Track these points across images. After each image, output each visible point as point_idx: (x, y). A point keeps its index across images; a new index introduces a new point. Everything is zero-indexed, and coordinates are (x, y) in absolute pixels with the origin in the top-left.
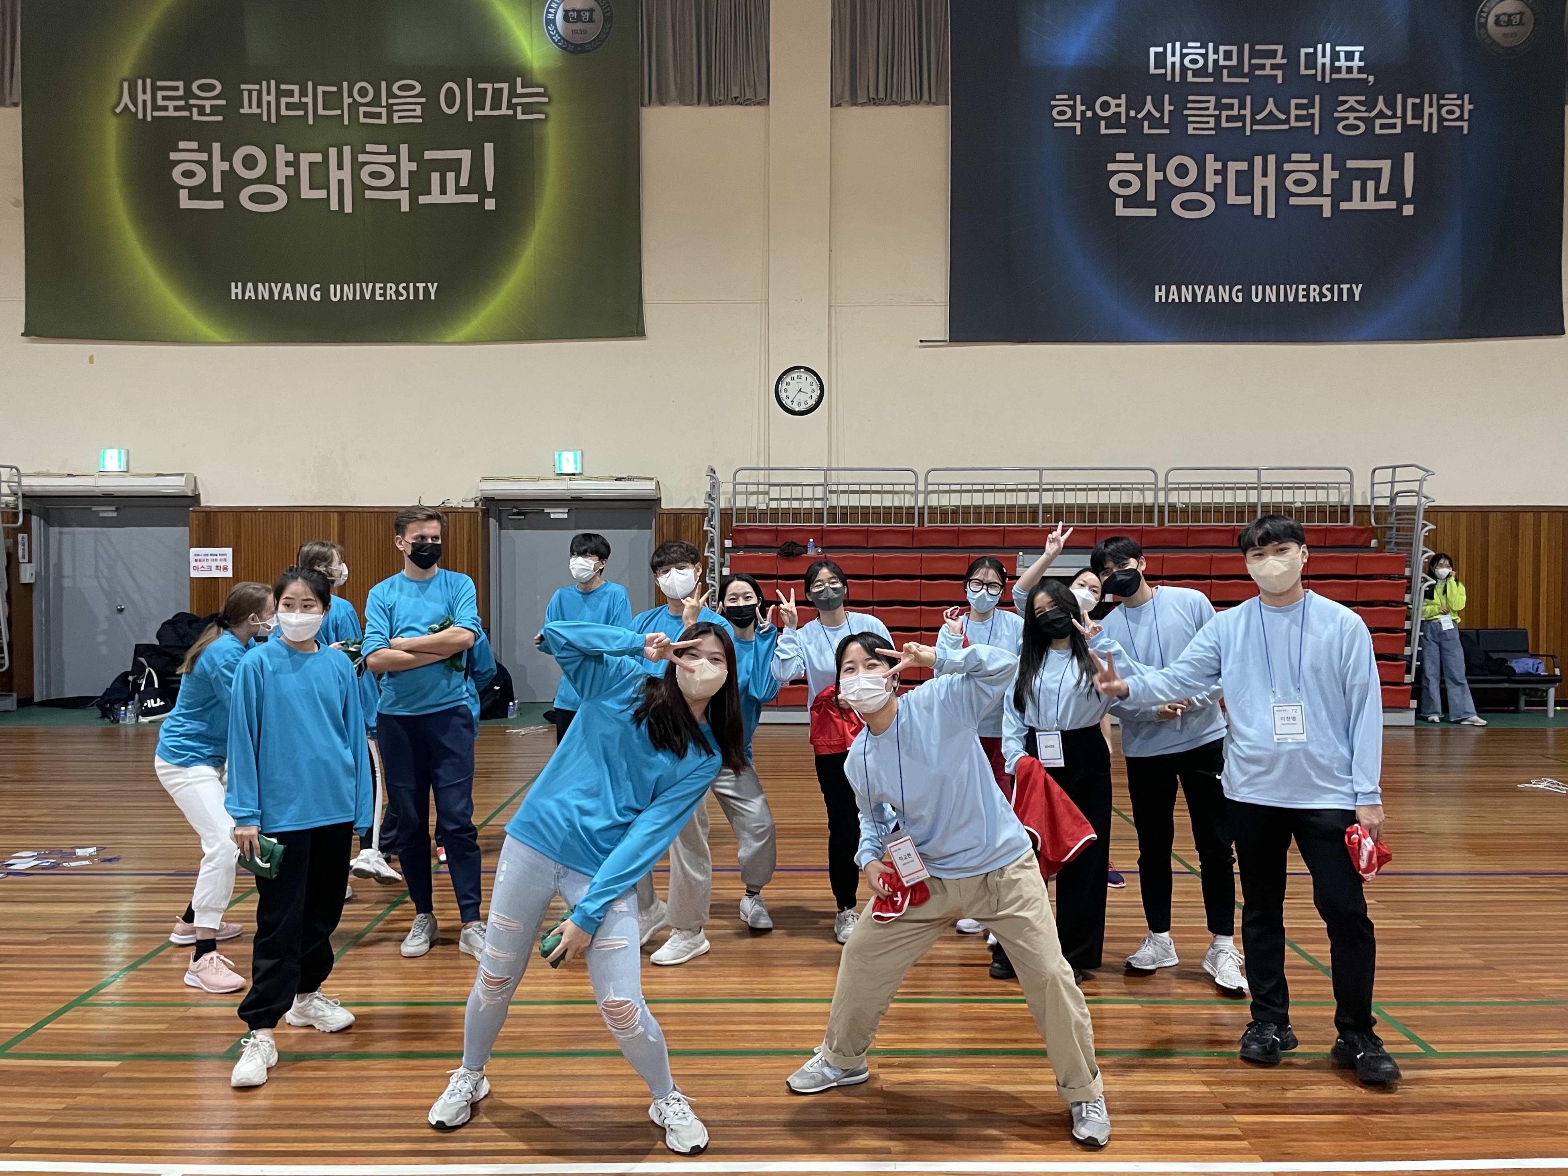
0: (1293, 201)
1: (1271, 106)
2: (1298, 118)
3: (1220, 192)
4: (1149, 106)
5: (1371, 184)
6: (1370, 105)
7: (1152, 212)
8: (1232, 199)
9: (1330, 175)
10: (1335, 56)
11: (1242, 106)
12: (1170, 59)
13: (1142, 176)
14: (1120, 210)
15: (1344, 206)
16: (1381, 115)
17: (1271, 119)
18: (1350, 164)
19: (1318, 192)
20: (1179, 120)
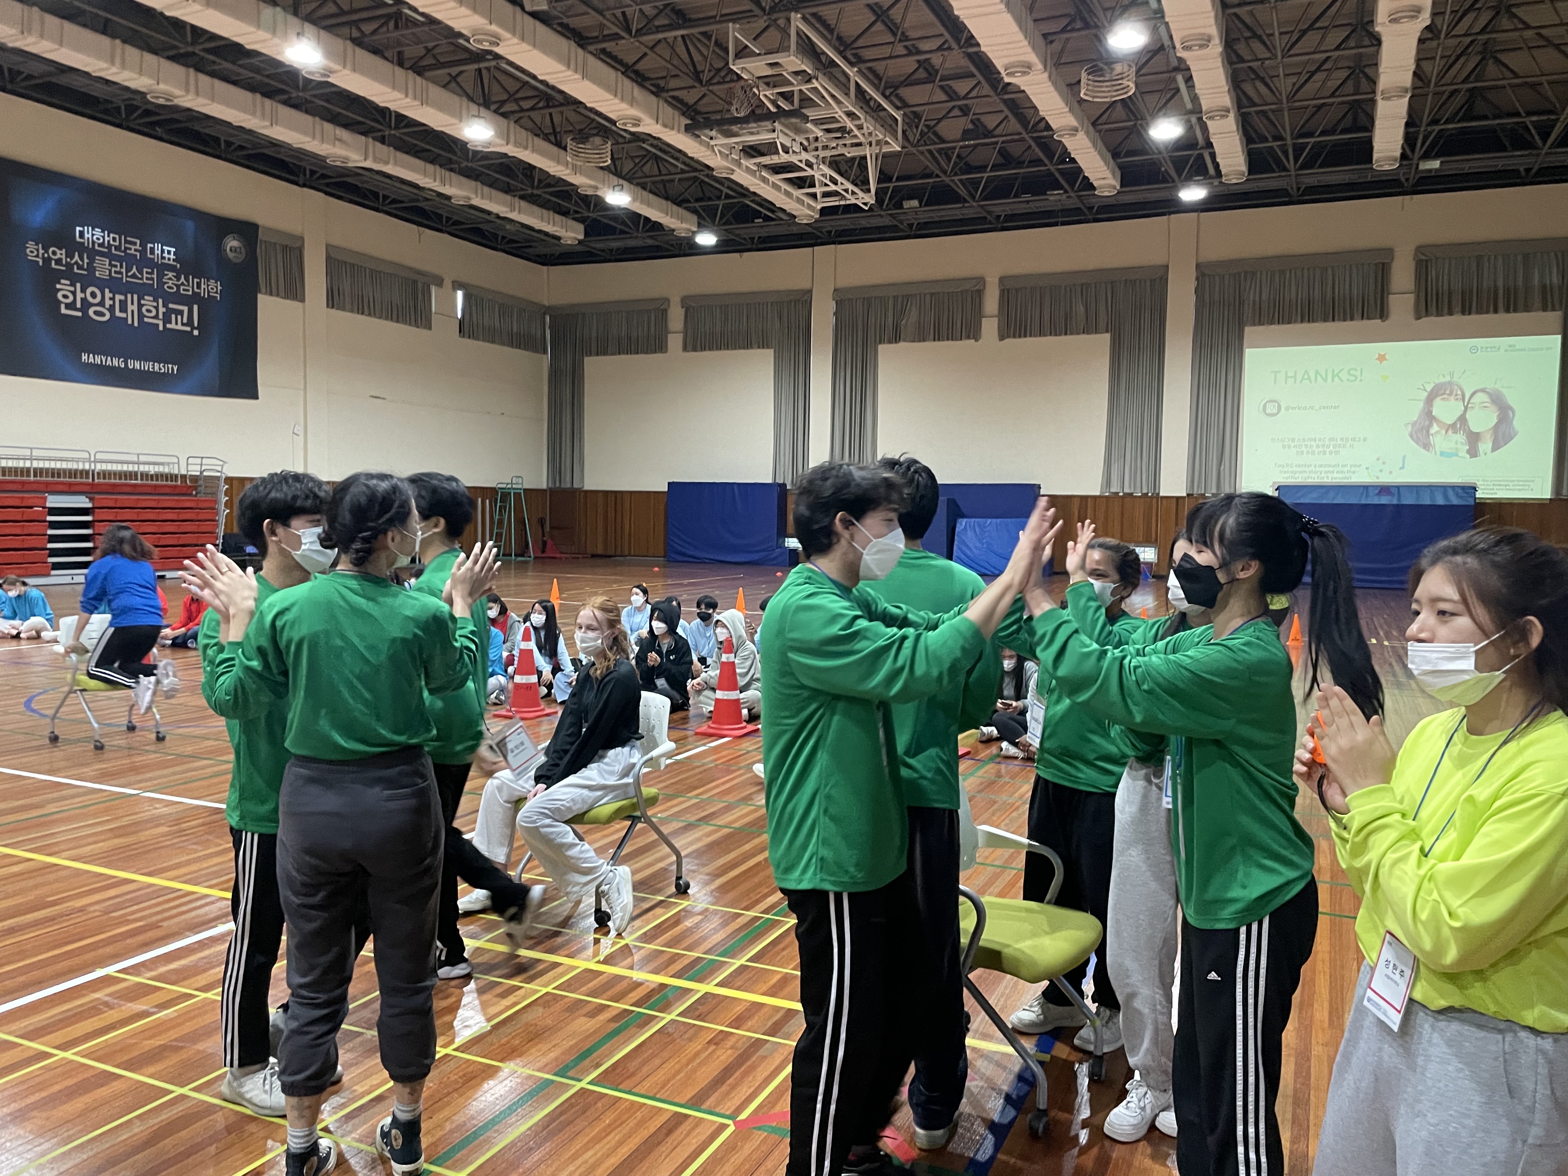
0: (146, 320)
1: (134, 269)
2: (147, 279)
3: (112, 309)
4: (77, 258)
5: (179, 317)
6: (178, 279)
7: (79, 314)
8: (118, 314)
9: (162, 310)
10: (163, 251)
11: (121, 267)
12: (86, 236)
13: (74, 293)
14: (63, 311)
15: (168, 326)
16: (183, 284)
17: (134, 276)
18: (171, 306)
19: (156, 317)
20: (91, 268)
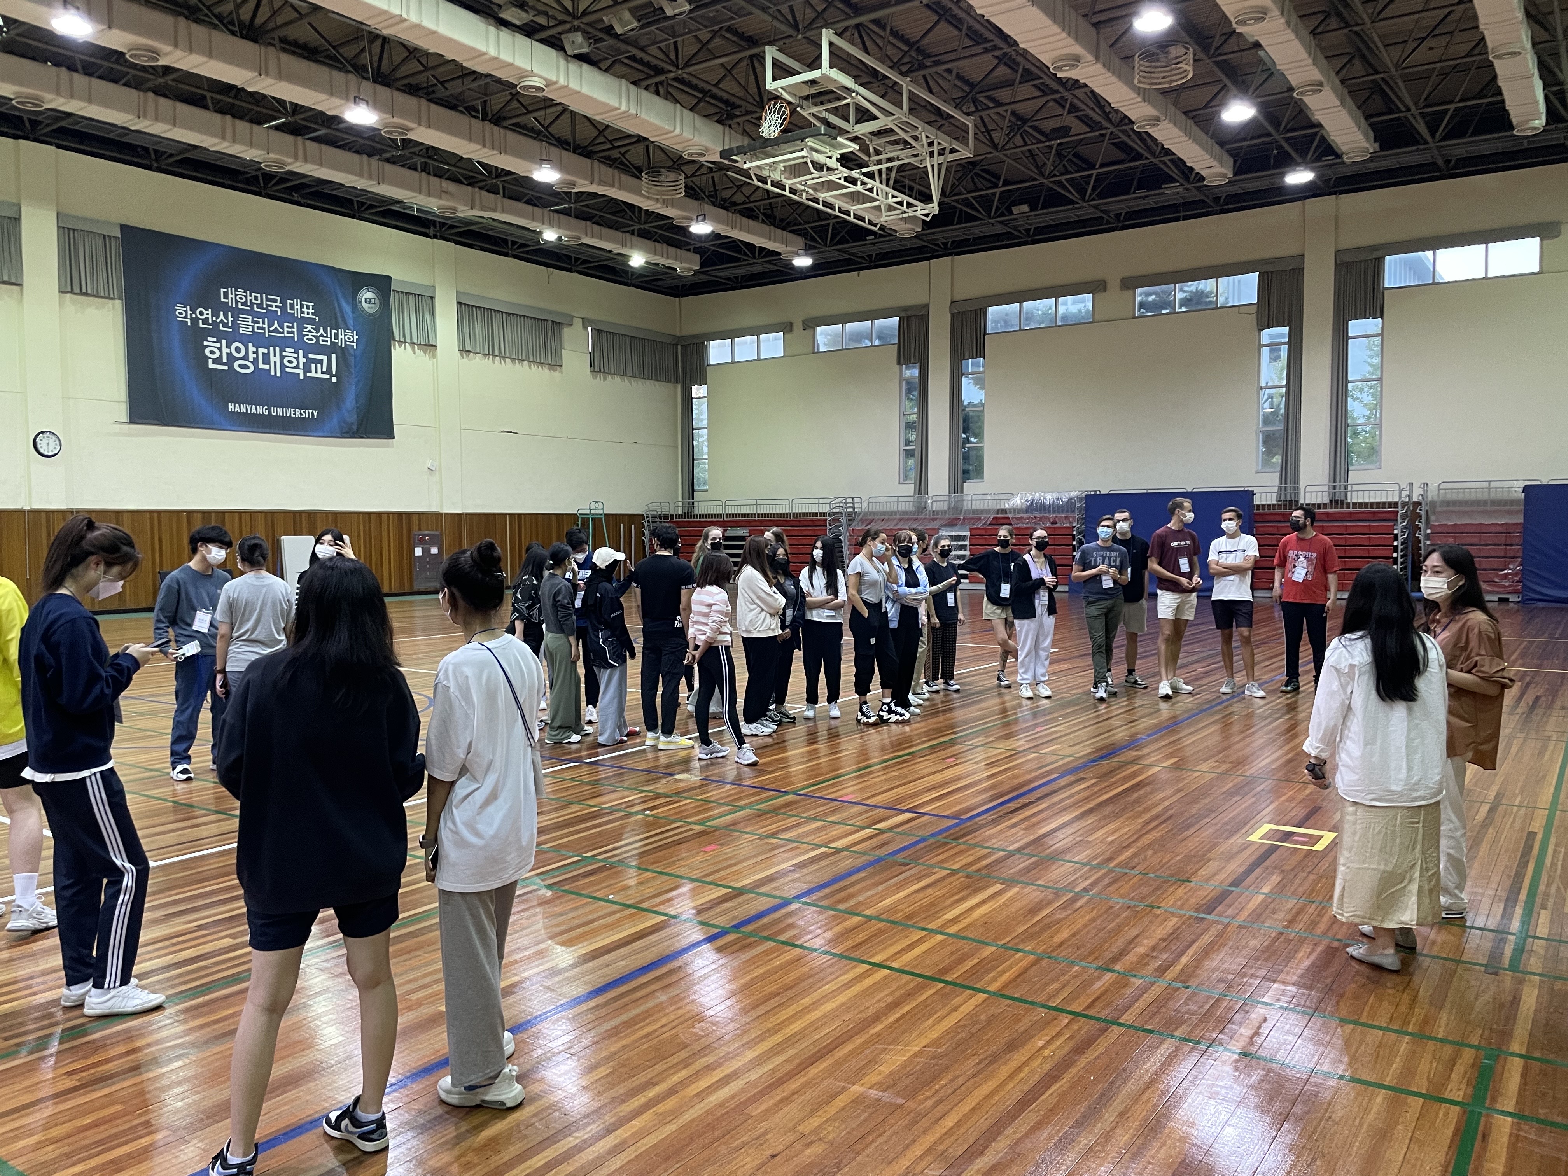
0: (288, 370)
1: (276, 325)
2: (288, 332)
3: (256, 361)
4: (222, 317)
5: (319, 366)
6: (318, 331)
7: (226, 368)
8: (261, 366)
9: (302, 360)
10: (302, 306)
11: (263, 323)
12: (230, 296)
13: (220, 349)
14: (211, 365)
15: (309, 374)
16: (322, 335)
17: (276, 331)
18: (311, 356)
19: (297, 367)
20: (235, 326)
